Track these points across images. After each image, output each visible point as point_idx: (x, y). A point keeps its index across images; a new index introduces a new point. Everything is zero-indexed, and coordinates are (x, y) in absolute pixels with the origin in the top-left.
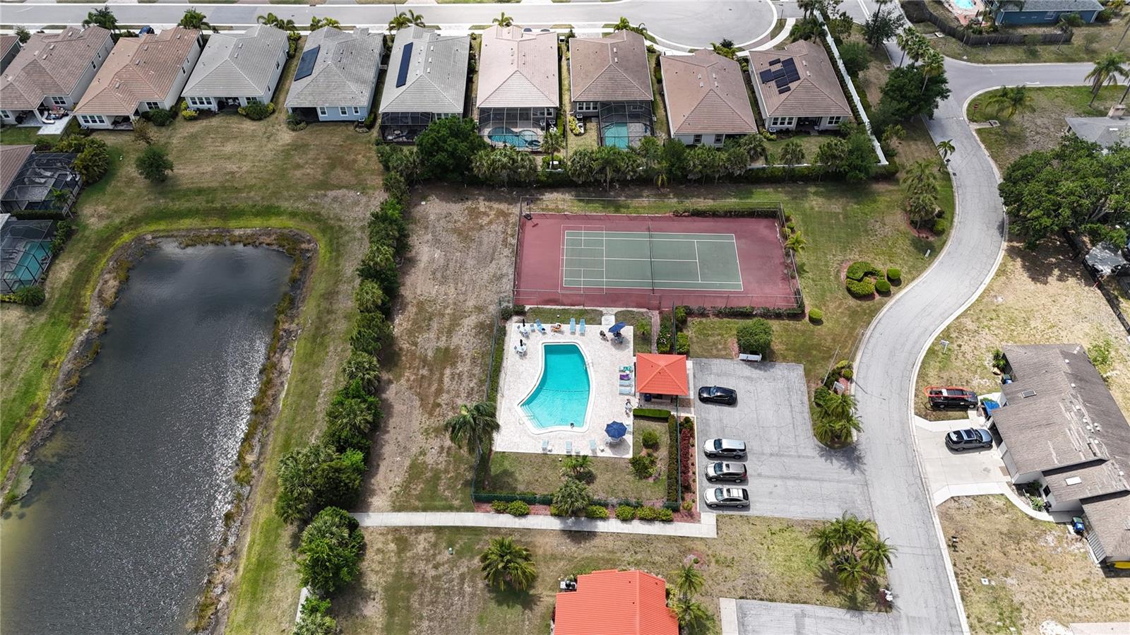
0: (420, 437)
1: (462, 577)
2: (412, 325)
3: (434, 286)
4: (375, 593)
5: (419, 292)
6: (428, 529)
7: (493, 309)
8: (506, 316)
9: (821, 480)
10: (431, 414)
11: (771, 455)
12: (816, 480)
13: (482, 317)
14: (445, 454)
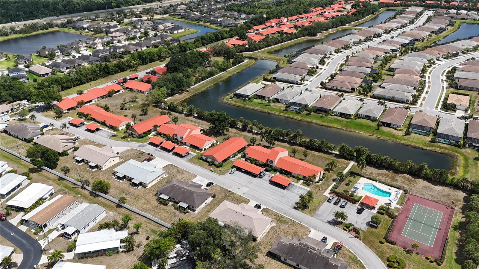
0: (371, 171)
2: (407, 178)
3: (423, 185)
4: (337, 159)
5: (420, 182)
6: (347, 167)
10: (377, 174)
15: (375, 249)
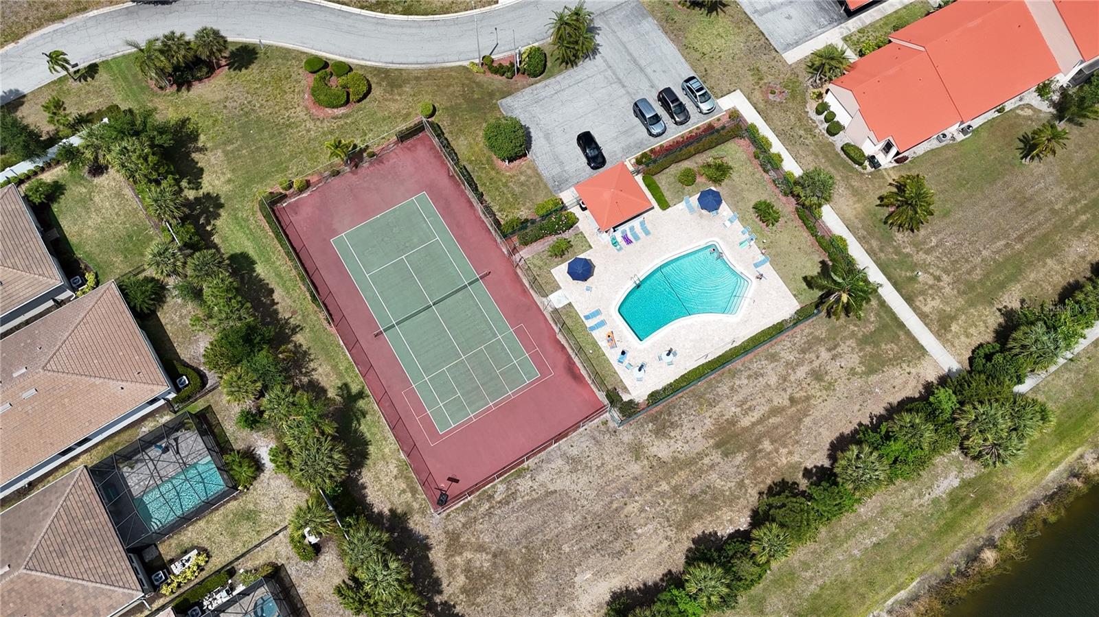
0: (840, 388)
1: (928, 252)
2: (720, 509)
3: (639, 536)
4: (1000, 310)
5: (666, 543)
6: (915, 309)
7: (627, 436)
8: (629, 410)
9: (623, 44)
10: (808, 398)
11: (624, 86)
12: (625, 47)
13: (645, 440)
14: (839, 349)
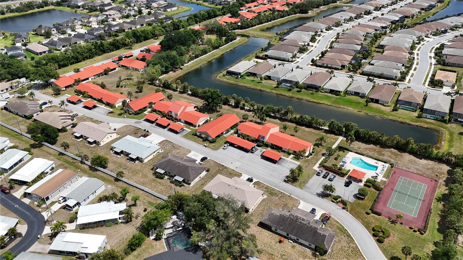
0: (359, 146)
2: (393, 152)
3: (409, 159)
4: (327, 134)
5: (406, 156)
6: (336, 142)
10: (364, 148)
15: (361, 219)
